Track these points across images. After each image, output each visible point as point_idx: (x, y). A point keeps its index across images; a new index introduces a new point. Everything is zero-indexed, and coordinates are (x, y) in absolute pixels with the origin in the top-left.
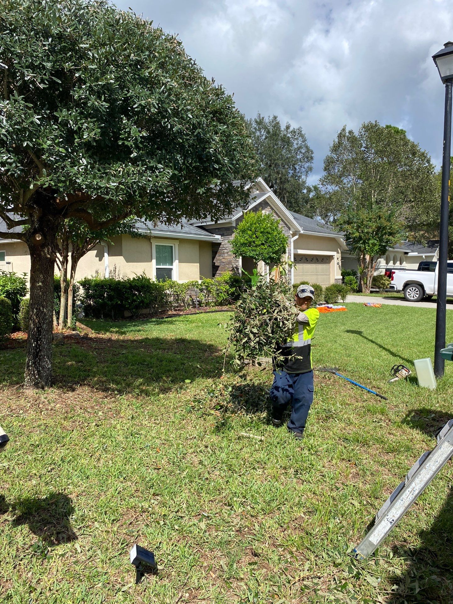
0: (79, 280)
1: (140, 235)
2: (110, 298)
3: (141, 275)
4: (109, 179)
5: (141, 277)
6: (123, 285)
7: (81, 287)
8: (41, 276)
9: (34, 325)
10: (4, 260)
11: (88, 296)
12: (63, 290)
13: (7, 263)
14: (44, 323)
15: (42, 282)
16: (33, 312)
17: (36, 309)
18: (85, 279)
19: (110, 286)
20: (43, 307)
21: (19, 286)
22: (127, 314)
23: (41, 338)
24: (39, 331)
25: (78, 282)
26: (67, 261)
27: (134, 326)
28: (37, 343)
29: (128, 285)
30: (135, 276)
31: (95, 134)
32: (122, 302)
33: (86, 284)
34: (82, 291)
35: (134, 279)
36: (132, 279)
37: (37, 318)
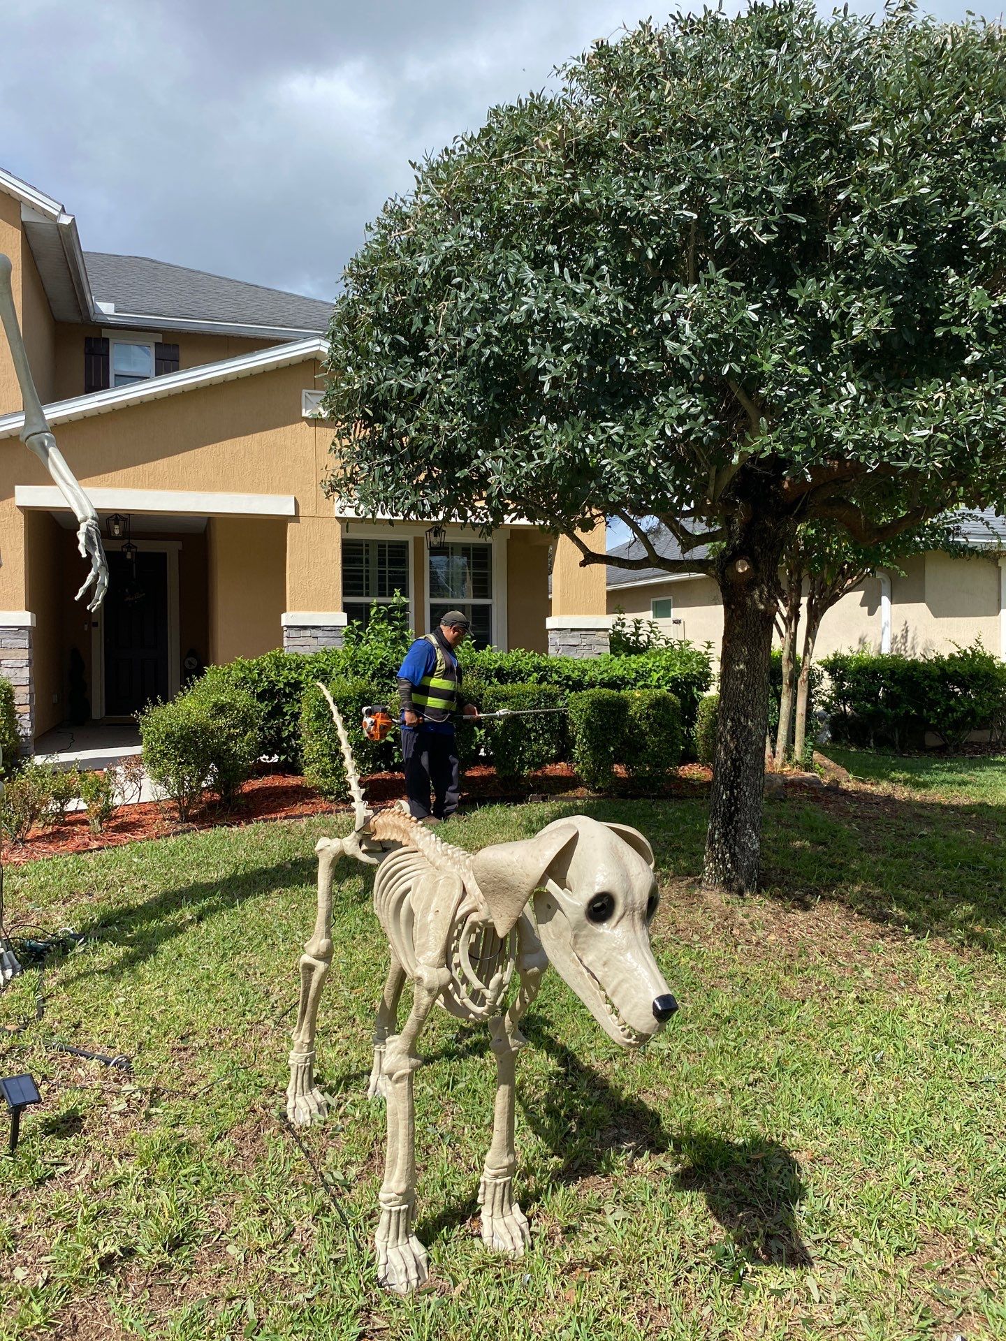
0: (822, 658)
1: (973, 551)
2: (891, 699)
3: (970, 648)
4: (910, 422)
5: (969, 652)
6: (924, 671)
7: (826, 674)
8: (745, 650)
9: (726, 754)
10: (669, 616)
11: (840, 695)
12: (786, 680)
13: (675, 622)
14: (746, 752)
15: (746, 663)
16: (725, 726)
17: (732, 720)
18: (835, 655)
19: (893, 673)
20: (747, 717)
21: (696, 669)
22: (932, 740)
23: (739, 784)
24: (736, 769)
25: (820, 663)
26: (798, 616)
27: (950, 770)
28: (732, 793)
29: (938, 672)
30: (954, 650)
31: (881, 322)
32: (919, 710)
33: (836, 667)
34: (827, 684)
35: (952, 656)
36: (946, 658)
37: (732, 739)
